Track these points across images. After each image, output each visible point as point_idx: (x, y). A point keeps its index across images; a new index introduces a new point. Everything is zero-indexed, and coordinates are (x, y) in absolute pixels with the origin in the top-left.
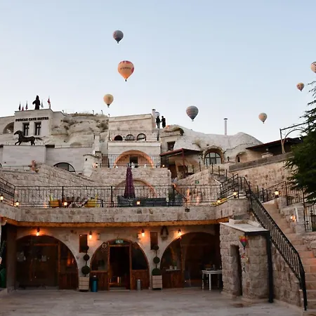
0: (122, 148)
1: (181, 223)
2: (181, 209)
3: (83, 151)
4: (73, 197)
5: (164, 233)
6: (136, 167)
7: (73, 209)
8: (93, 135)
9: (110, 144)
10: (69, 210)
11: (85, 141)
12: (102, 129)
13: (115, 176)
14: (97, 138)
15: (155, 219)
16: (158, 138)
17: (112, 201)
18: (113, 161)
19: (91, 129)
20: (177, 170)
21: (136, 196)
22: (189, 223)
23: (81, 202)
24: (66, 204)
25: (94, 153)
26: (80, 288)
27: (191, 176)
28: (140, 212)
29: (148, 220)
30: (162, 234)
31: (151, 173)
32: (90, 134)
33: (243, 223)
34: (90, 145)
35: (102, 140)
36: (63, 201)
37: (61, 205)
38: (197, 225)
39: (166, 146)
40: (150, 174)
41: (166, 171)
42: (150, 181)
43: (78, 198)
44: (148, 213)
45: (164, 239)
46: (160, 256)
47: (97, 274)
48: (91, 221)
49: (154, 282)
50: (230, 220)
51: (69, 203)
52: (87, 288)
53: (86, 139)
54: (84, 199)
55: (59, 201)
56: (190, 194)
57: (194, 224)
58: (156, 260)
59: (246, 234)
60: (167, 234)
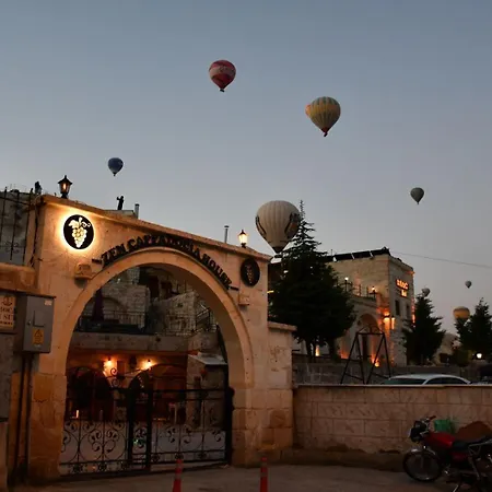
2: (152, 339)
20: (160, 287)
21: (105, 317)
28: (107, 338)
30: (129, 363)
31: (125, 291)
33: (210, 356)
41: (143, 289)
42: (124, 300)
44: (116, 341)
45: (131, 369)
50: (199, 353)
59: (207, 366)
60: (135, 363)
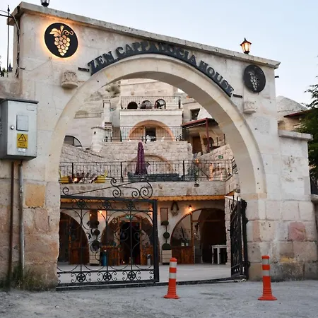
0: (136, 118)
1: (190, 198)
2: (191, 184)
3: (91, 121)
4: (83, 174)
5: (175, 209)
6: (152, 140)
7: (83, 185)
8: (101, 101)
9: (122, 113)
10: (79, 185)
11: (92, 109)
12: (112, 93)
13: (128, 151)
14: (107, 106)
15: (164, 194)
16: (179, 105)
17: (121, 177)
18: (125, 133)
19: (99, 93)
20: (202, 143)
22: (199, 198)
23: (91, 178)
24: (76, 180)
25: (103, 125)
26: (91, 262)
27: (215, 151)
29: (157, 195)
30: (172, 209)
31: (168, 147)
32: (98, 99)
34: (99, 115)
35: (112, 108)
36: (73, 177)
37: (70, 182)
38: (206, 200)
39: (188, 114)
40: (167, 149)
41: (186, 145)
43: (88, 174)
44: (158, 188)
45: (174, 214)
46: (170, 232)
47: (108, 249)
48: (101, 196)
49: (163, 257)
50: (235, 194)
51: (79, 179)
52: (98, 262)
53: (94, 107)
54: (94, 175)
55: (69, 177)
56: (214, 170)
57: (204, 198)
58: (166, 235)
60: (178, 209)
